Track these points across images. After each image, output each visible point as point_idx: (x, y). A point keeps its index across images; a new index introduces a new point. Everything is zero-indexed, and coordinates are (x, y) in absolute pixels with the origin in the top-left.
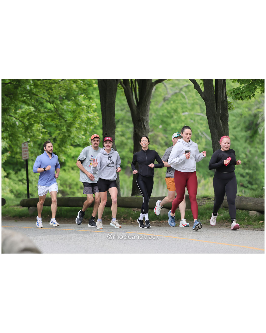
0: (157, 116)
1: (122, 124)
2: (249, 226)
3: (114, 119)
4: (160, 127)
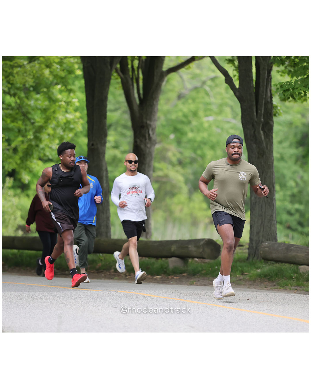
0: (167, 120)
1: (115, 130)
2: (299, 288)
3: (105, 123)
4: (172, 136)
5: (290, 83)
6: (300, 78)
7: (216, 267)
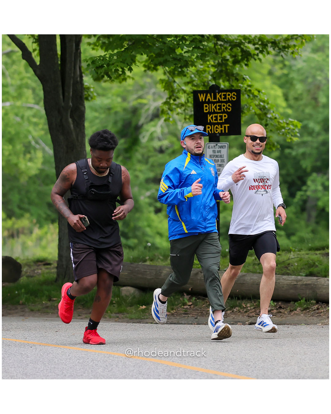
5: (104, 57)
6: (116, 51)
7: (17, 292)
